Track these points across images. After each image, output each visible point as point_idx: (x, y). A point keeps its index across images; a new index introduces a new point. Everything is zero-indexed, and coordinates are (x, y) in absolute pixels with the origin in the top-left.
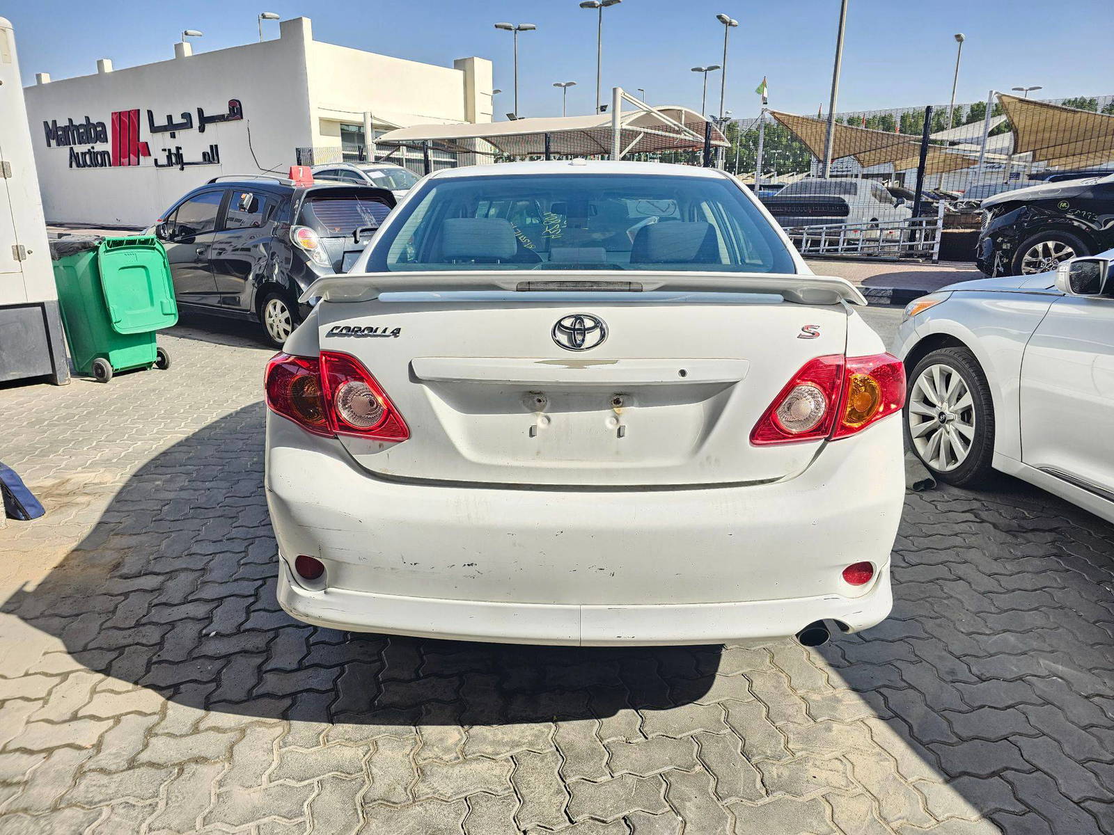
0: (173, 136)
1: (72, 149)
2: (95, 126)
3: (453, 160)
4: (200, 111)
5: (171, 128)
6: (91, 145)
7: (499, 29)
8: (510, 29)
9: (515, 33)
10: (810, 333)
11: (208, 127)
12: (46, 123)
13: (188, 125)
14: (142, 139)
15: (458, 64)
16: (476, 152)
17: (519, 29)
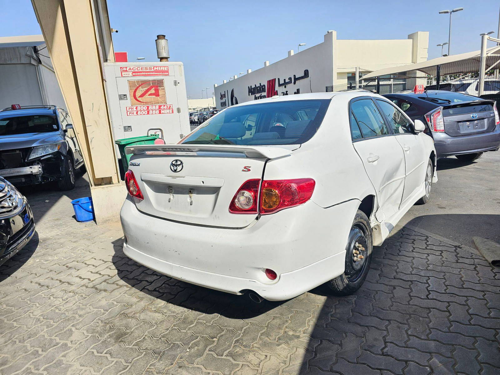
0: (285, 87)
1: (255, 96)
2: (262, 86)
3: (404, 82)
4: (295, 76)
5: (285, 84)
6: (261, 94)
7: (441, 14)
8: (447, 12)
9: (451, 14)
10: (247, 169)
11: (297, 82)
12: (249, 87)
13: (290, 82)
14: (276, 90)
15: (410, 37)
16: (416, 78)
17: (453, 11)
